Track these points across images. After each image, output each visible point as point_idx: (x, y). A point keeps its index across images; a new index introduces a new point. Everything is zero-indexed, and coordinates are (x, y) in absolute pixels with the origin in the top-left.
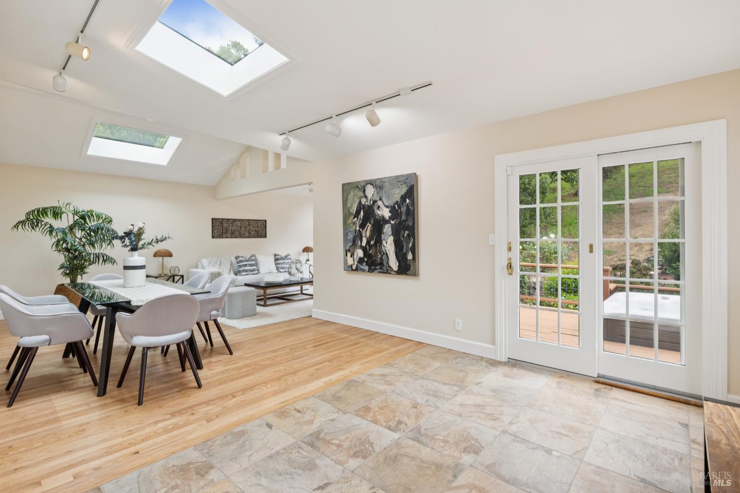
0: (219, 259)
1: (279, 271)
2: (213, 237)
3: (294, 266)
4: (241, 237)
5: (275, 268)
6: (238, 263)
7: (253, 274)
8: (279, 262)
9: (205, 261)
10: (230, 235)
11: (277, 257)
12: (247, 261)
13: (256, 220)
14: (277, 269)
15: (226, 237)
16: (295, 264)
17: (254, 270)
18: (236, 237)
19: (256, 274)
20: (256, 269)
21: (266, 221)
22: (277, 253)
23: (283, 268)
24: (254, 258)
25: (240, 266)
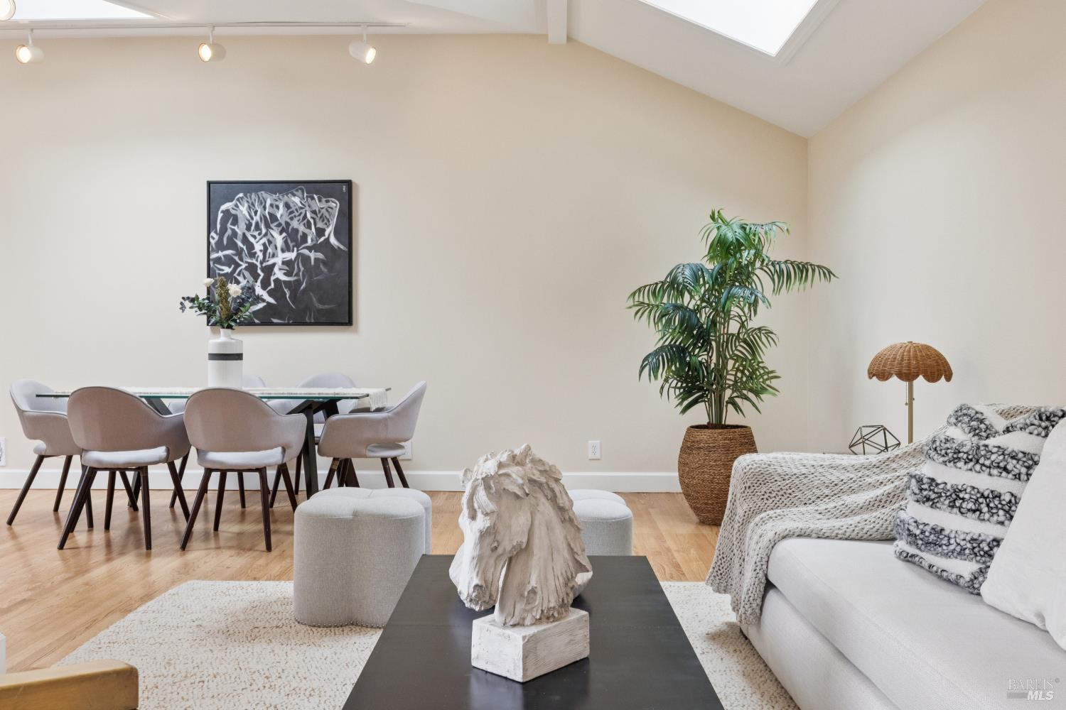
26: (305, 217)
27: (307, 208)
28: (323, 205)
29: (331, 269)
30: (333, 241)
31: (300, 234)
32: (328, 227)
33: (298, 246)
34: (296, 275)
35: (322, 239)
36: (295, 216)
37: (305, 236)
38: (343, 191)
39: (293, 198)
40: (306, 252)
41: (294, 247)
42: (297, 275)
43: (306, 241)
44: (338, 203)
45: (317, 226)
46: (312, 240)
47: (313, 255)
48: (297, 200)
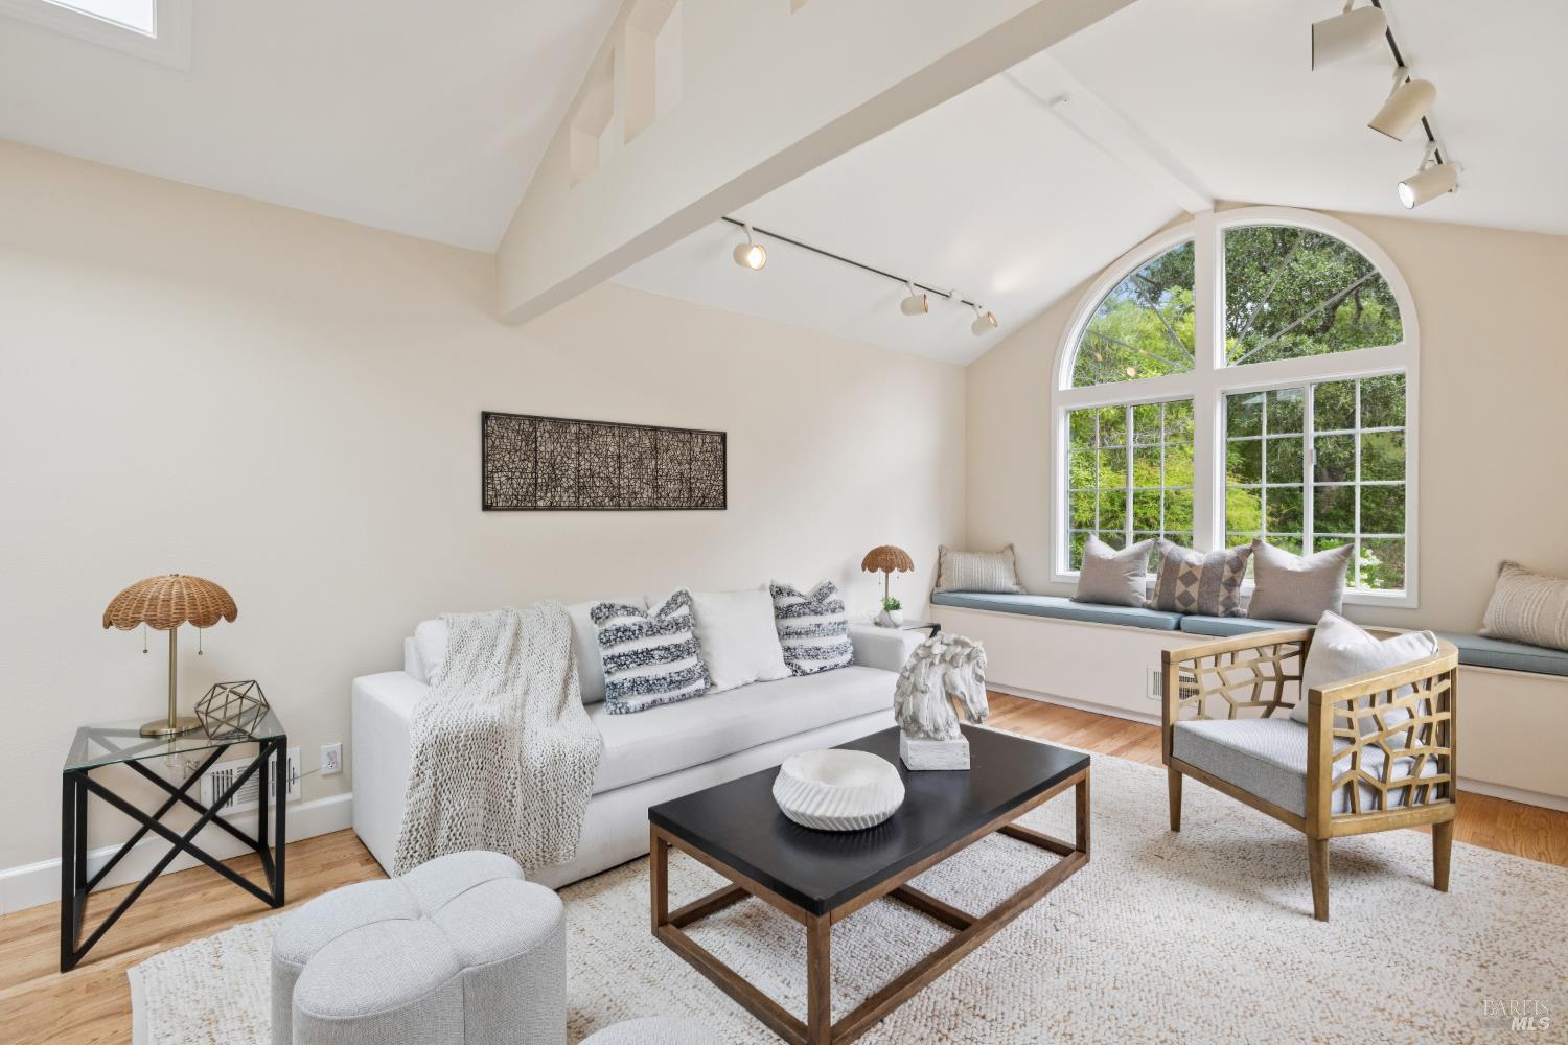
0: (511, 620)
1: (798, 671)
2: (487, 507)
3: (933, 681)
4: (618, 508)
5: (780, 654)
6: (607, 642)
7: (684, 698)
8: (794, 623)
9: (433, 637)
10: (567, 498)
11: (786, 601)
12: (653, 631)
13: (683, 431)
14: (790, 656)
15: (551, 508)
16: (939, 670)
17: (686, 678)
18: (597, 507)
19: (699, 694)
20: (698, 670)
21: (723, 436)
22: (782, 582)
23: (814, 653)
24: (684, 611)
25: (619, 662)
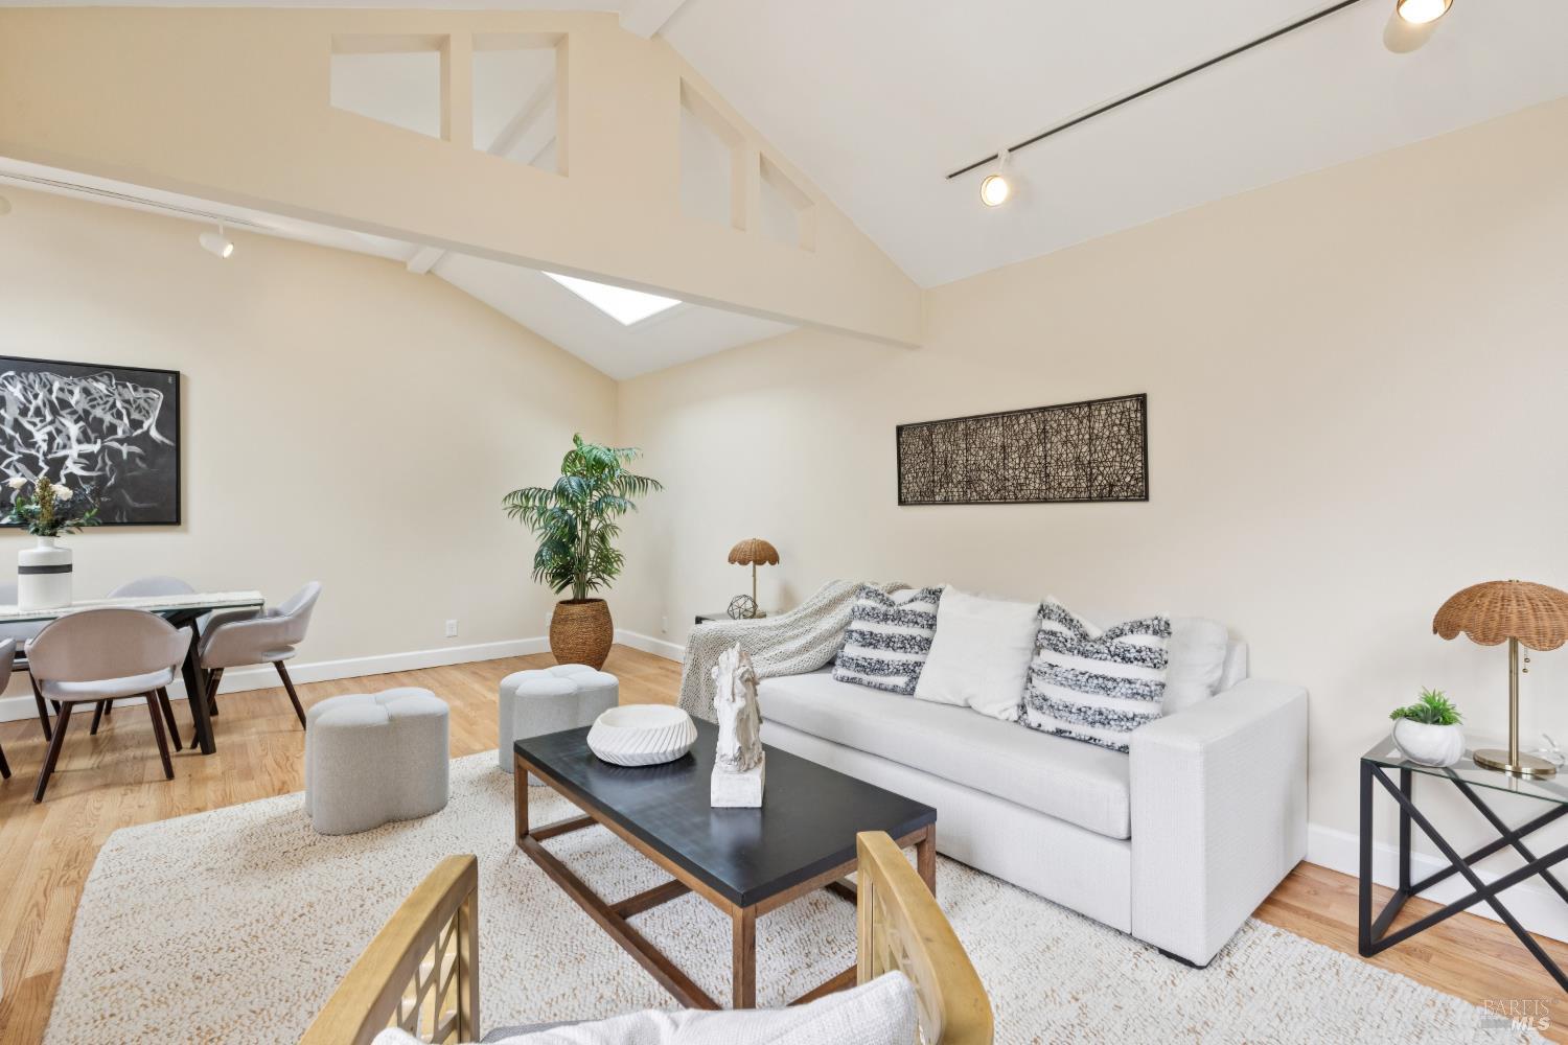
2: (902, 502)
4: (1004, 501)
10: (958, 493)
13: (1079, 405)
14: (1027, 702)
15: (946, 502)
17: (895, 670)
18: (985, 500)
19: (896, 690)
20: (909, 668)
21: (1142, 401)
26: (114, 406)
27: (117, 396)
28: (140, 394)
29: (151, 465)
30: (154, 434)
31: (106, 424)
32: (147, 419)
33: (103, 439)
34: (99, 470)
35: (139, 432)
36: (99, 404)
37: (113, 429)
38: (169, 383)
39: (95, 384)
40: (116, 445)
41: (96, 438)
42: (102, 469)
43: (115, 433)
44: (162, 396)
45: (132, 417)
46: (124, 432)
47: (125, 449)
48: (102, 387)
